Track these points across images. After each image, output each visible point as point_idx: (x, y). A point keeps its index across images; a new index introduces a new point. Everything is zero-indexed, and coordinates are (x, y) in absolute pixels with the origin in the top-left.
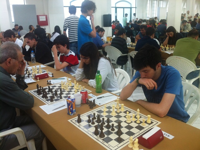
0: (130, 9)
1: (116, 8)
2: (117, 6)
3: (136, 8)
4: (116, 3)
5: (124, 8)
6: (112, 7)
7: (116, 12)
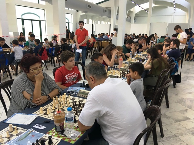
0: (39, 22)
1: (23, 20)
2: (23, 18)
3: (45, 21)
4: (22, 15)
5: (32, 20)
6: (17, 18)
7: (23, 24)
